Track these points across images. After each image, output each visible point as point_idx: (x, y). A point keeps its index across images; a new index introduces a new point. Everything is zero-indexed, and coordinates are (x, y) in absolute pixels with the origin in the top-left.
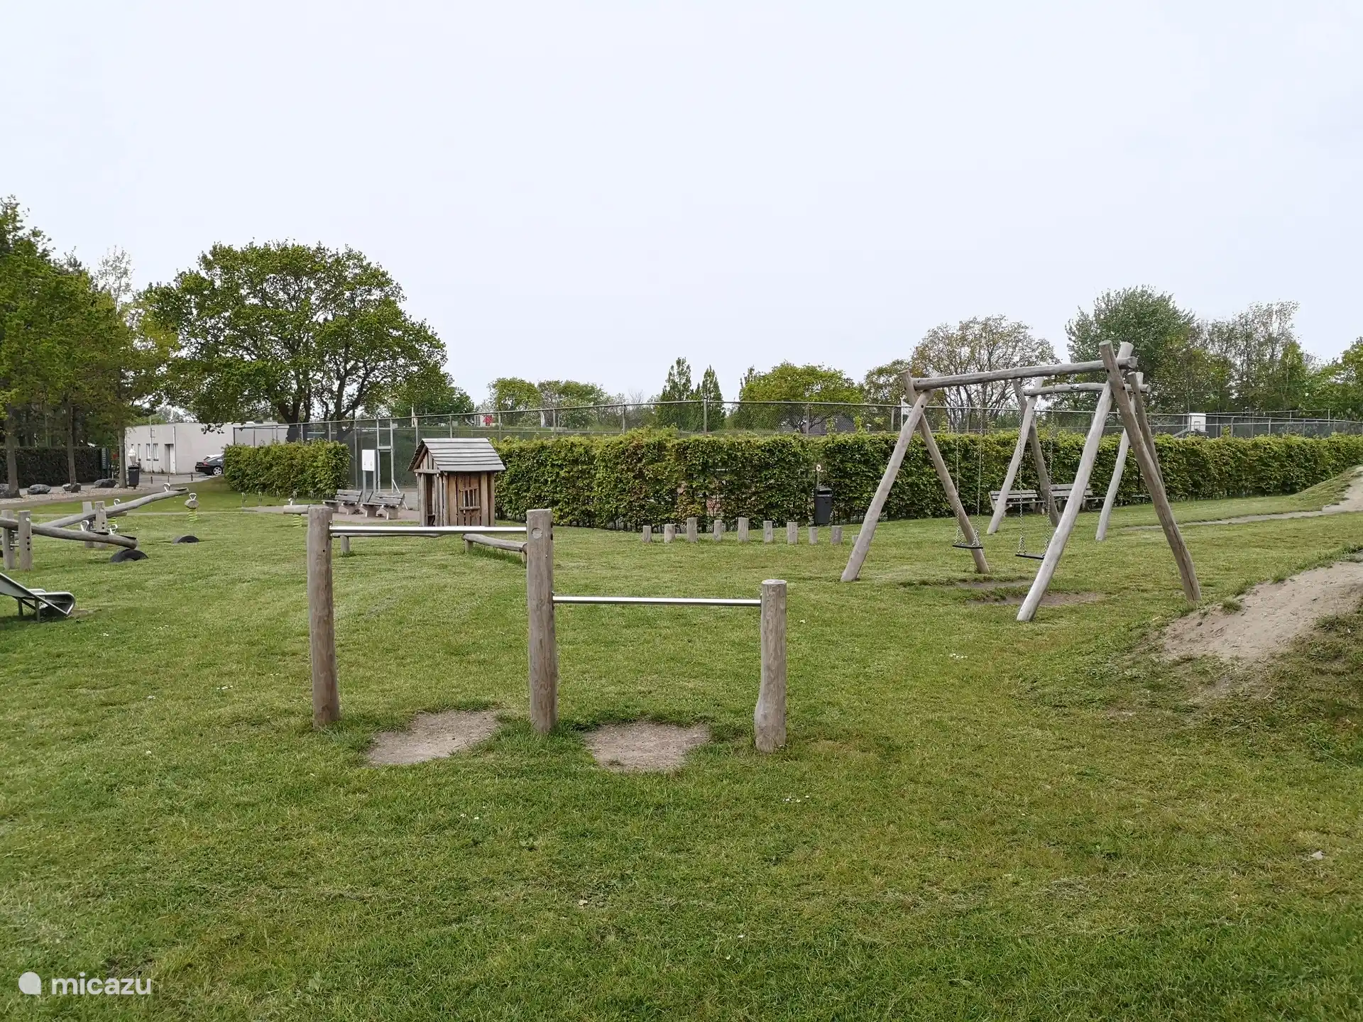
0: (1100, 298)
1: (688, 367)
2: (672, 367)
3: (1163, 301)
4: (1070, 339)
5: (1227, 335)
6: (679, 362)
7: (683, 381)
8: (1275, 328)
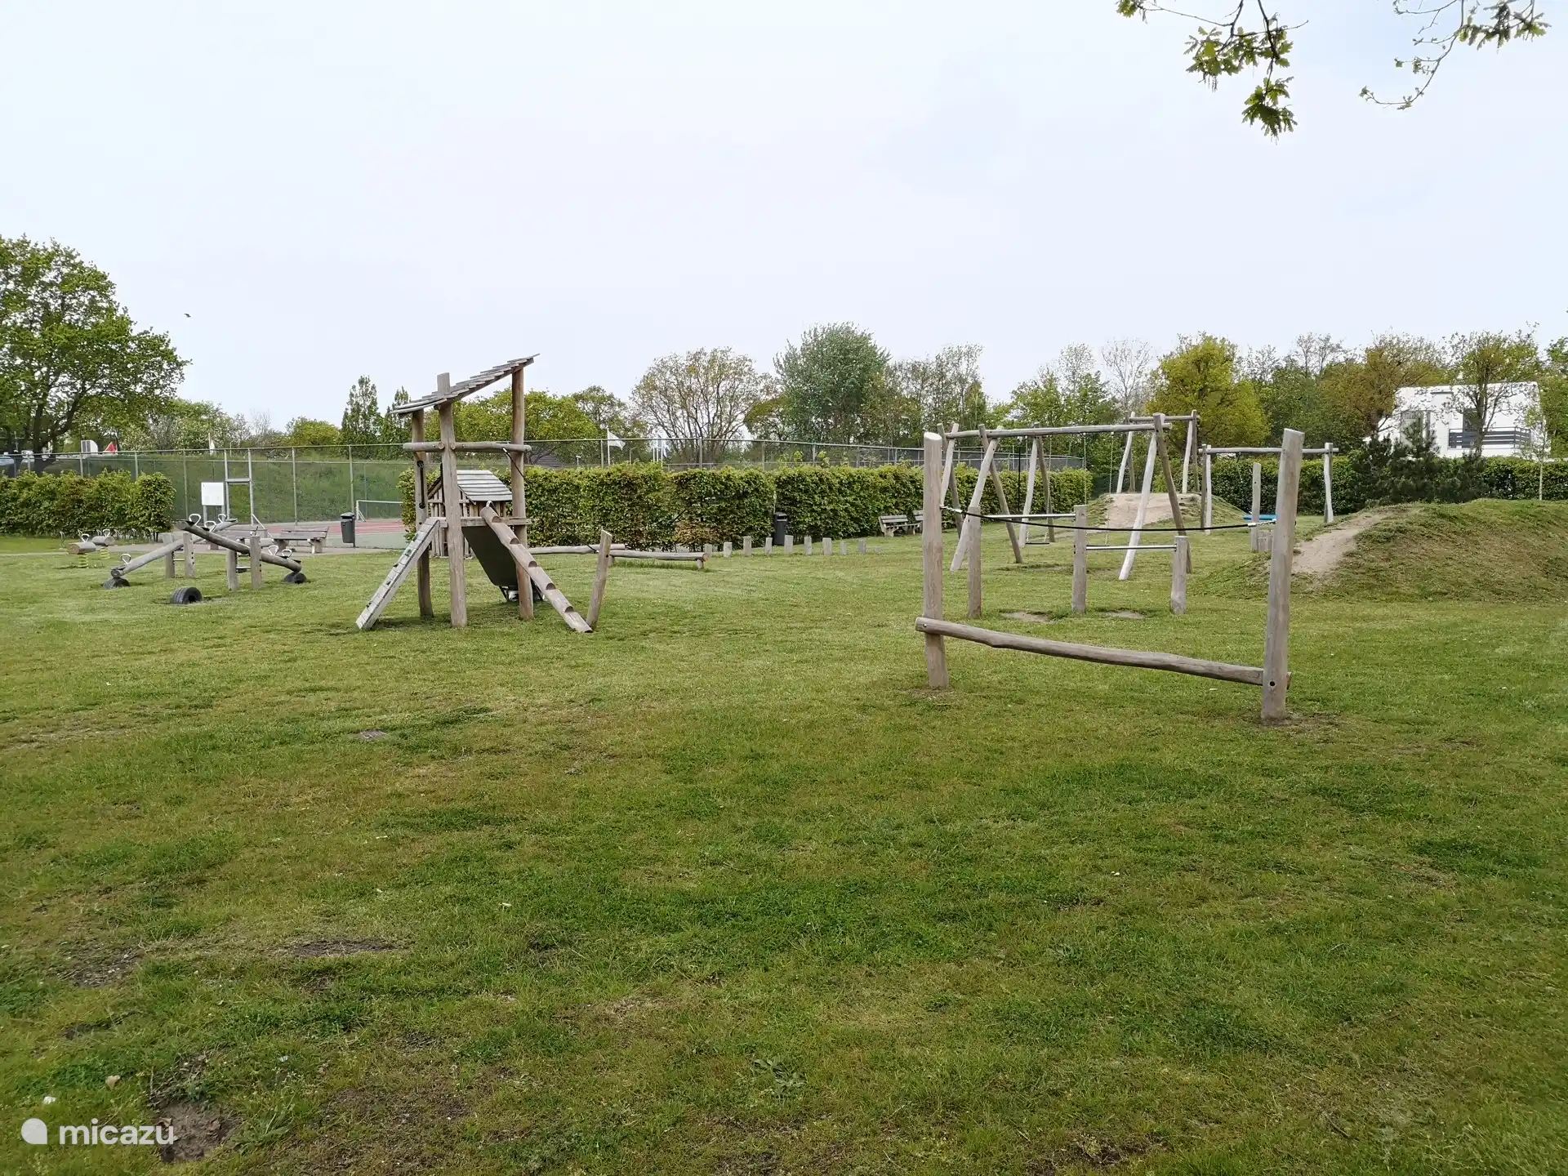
0: (808, 332)
1: (373, 387)
2: (354, 387)
3: (865, 339)
4: (778, 372)
5: (918, 372)
6: (362, 382)
7: (368, 404)
8: (963, 368)
